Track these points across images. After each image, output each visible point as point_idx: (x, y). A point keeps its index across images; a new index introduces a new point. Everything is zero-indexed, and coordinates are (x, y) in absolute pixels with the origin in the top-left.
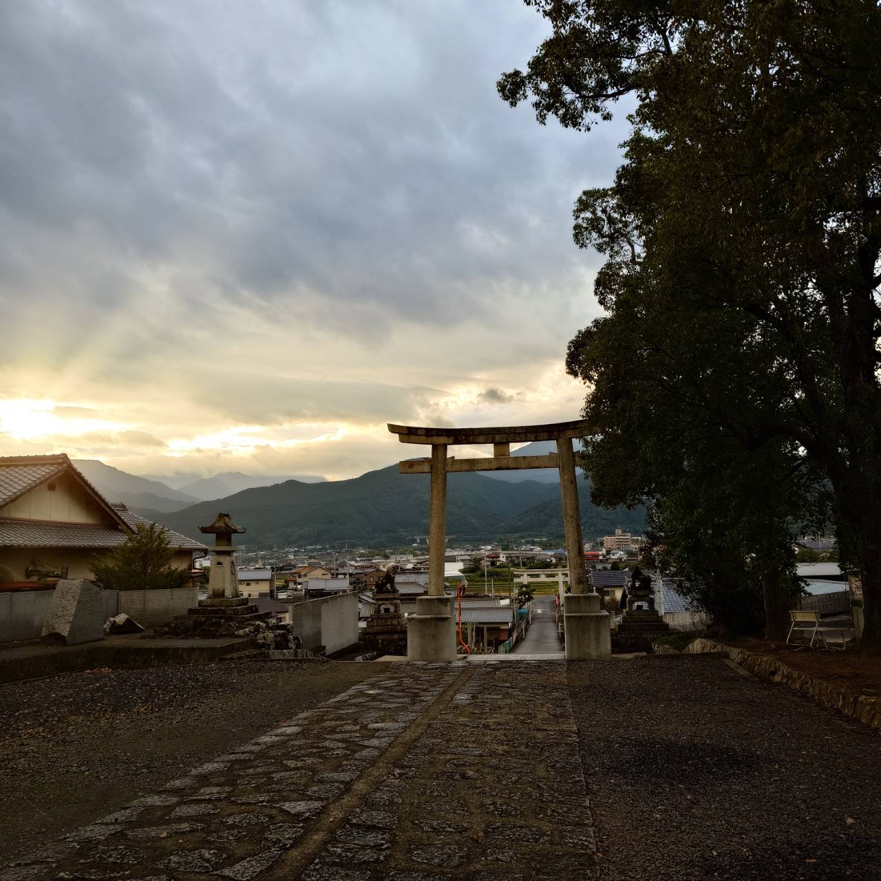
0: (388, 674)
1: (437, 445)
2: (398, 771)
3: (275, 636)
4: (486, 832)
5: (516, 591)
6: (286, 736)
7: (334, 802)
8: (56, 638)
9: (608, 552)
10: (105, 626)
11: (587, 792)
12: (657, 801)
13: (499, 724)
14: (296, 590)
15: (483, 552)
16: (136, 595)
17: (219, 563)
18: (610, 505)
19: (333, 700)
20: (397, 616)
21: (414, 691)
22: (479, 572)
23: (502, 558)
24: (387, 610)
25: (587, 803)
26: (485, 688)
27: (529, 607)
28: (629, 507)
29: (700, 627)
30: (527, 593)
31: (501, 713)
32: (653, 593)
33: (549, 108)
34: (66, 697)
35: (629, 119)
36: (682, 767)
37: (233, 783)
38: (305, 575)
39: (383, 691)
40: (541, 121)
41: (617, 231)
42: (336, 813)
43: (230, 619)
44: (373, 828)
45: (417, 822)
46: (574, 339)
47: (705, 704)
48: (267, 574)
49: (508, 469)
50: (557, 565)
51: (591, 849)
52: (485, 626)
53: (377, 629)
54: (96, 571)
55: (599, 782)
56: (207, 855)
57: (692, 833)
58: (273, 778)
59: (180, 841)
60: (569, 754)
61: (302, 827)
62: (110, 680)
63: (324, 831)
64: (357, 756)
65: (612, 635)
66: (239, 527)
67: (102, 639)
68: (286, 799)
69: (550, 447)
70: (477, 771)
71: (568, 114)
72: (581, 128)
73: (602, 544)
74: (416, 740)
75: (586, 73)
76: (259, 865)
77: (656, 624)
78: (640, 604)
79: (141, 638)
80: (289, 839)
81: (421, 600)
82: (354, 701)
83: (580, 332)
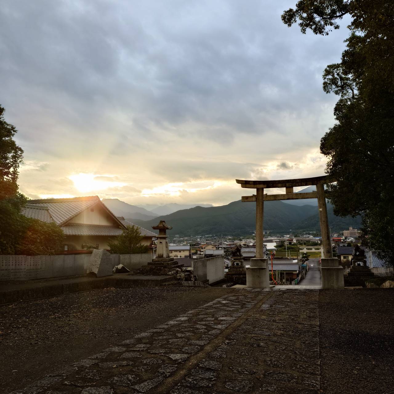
0: (233, 294)
1: (259, 188)
2: (227, 341)
3: (185, 275)
4: (264, 375)
5: (301, 256)
6: (181, 321)
7: (194, 355)
8: (92, 274)
9: (346, 238)
10: (114, 270)
11: (320, 357)
12: (356, 364)
13: (281, 320)
14: (200, 254)
15: (285, 238)
16: (127, 256)
17: (161, 243)
18: (343, 215)
19: (206, 305)
20: (242, 267)
21: (243, 302)
22: (283, 247)
23: (295, 241)
24: (237, 264)
25: (319, 363)
26: (277, 302)
27: (307, 264)
28: (353, 216)
29: (389, 275)
30: (306, 257)
31: (283, 315)
32: (366, 258)
33: (307, 25)
34: (93, 300)
35: (348, 28)
36: (371, 346)
37: (151, 343)
38: (204, 248)
39: (229, 301)
40: (303, 32)
41: (344, 84)
42: (193, 361)
43: (165, 267)
44: (209, 370)
45: (231, 368)
46: (324, 136)
47: (388, 314)
48: (188, 248)
49: (293, 199)
50: (321, 244)
51: (317, 387)
52: (285, 272)
53: (233, 273)
54: (111, 246)
55: (327, 352)
56: (130, 378)
57: (373, 383)
58: (169, 341)
59: (121, 370)
60: (313, 337)
61: (176, 367)
62: (112, 293)
63: (186, 369)
64: (210, 333)
65: (344, 277)
66: (169, 227)
67: (112, 275)
68: (173, 352)
69: (313, 188)
70: (266, 343)
71: (317, 28)
72: (323, 34)
73: (343, 234)
74: (239, 326)
75: (326, 7)
76: (152, 385)
77: (367, 272)
78: (358, 263)
79: (128, 275)
80: (169, 372)
81: (252, 260)
82: (215, 306)
83: (327, 133)
